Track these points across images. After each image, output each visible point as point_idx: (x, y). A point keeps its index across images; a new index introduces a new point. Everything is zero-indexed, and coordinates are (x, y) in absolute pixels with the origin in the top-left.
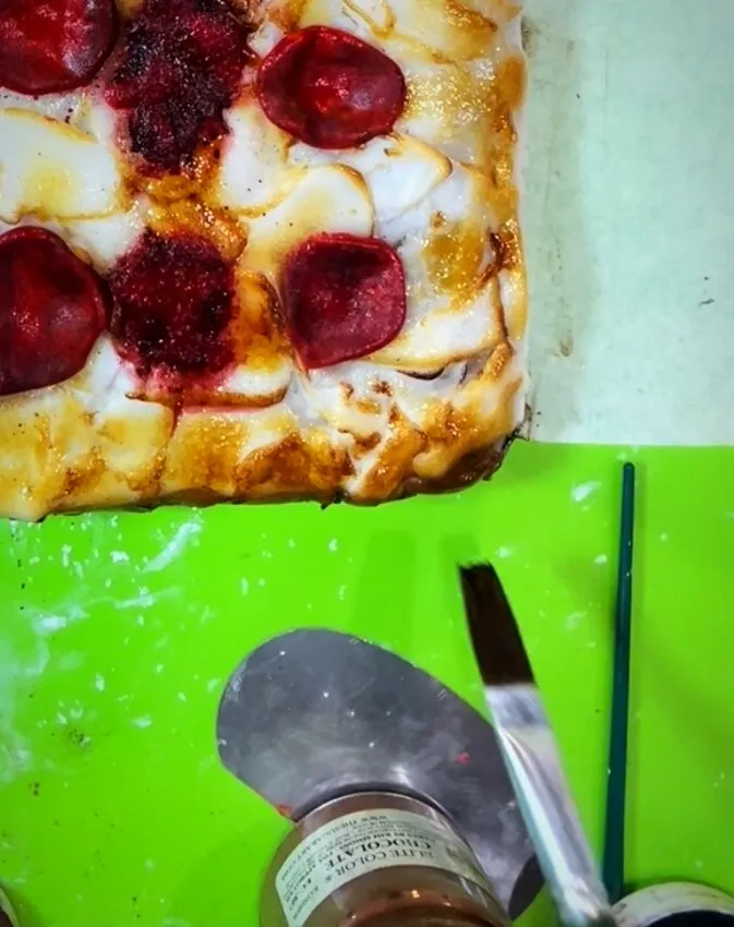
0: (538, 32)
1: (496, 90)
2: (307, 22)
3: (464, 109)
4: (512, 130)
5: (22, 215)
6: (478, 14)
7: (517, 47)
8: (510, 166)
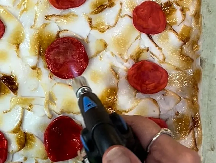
0: (205, 62)
1: (193, 77)
2: (141, 59)
3: (184, 83)
4: (198, 89)
5: (62, 112)
6: (189, 57)
7: (199, 66)
8: (197, 99)
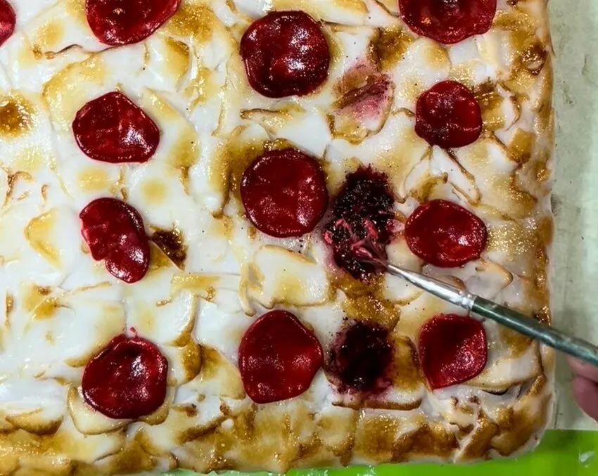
0: (561, 203)
1: (537, 235)
2: (432, 197)
3: (519, 245)
4: (546, 257)
5: (275, 303)
6: (527, 193)
7: (548, 211)
8: (545, 277)
